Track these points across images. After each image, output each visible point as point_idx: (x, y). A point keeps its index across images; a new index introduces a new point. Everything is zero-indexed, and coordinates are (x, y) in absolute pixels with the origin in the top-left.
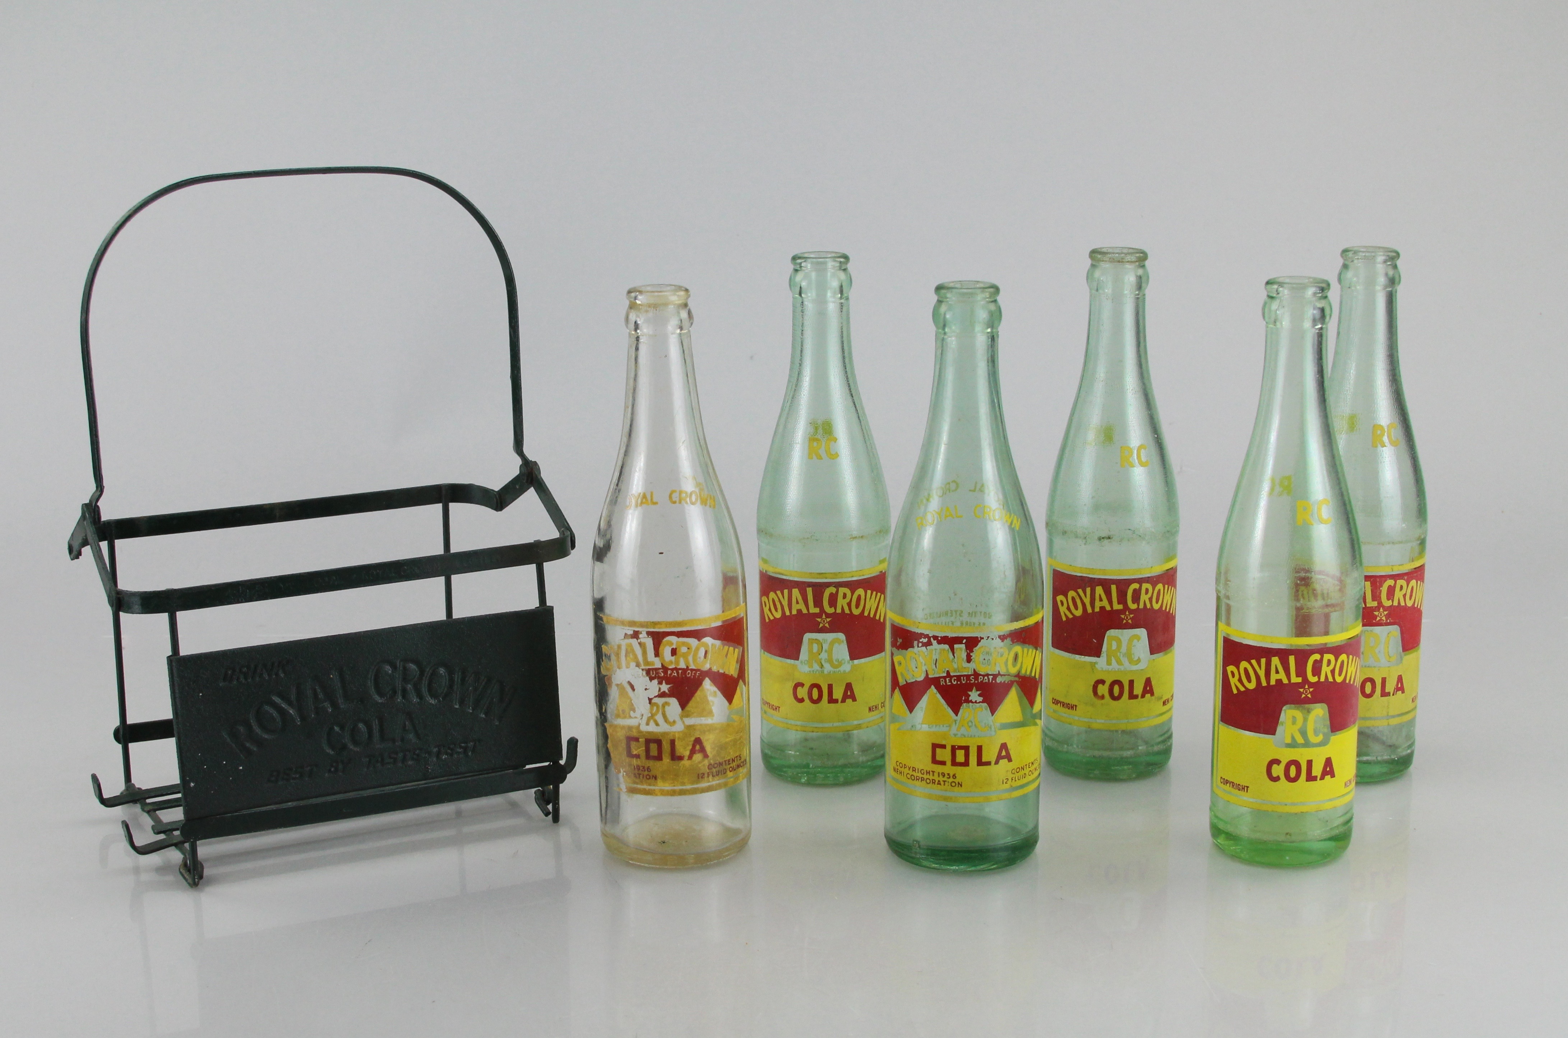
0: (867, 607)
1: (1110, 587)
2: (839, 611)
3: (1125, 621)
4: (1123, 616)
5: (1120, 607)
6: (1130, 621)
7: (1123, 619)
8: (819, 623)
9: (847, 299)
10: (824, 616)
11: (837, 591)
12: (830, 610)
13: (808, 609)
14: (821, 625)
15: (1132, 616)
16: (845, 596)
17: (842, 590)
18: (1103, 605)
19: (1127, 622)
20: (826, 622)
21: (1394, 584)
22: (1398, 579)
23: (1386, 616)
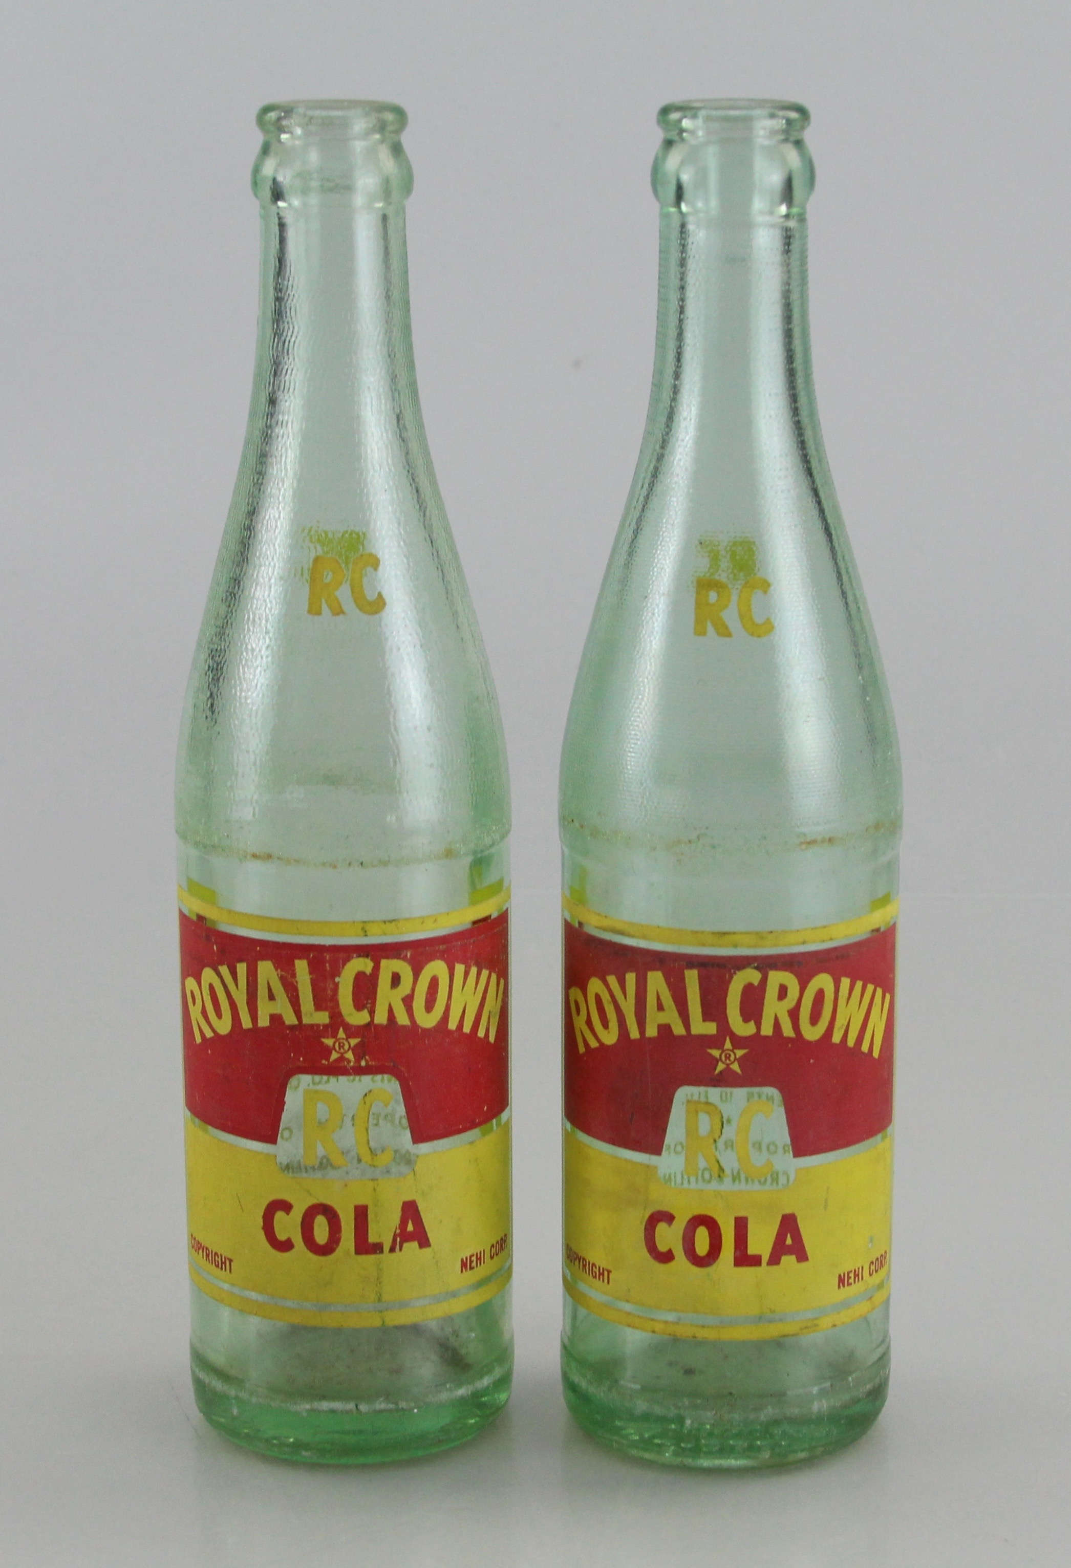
0: (840, 1022)
2: (767, 1030)
8: (716, 1061)
9: (802, 219)
10: (728, 1045)
11: (764, 981)
12: (744, 1029)
13: (687, 1024)
14: (721, 1067)
16: (783, 992)
17: (777, 978)
20: (732, 1058)
21: (376, 968)
22: (387, 957)
23: (354, 1049)
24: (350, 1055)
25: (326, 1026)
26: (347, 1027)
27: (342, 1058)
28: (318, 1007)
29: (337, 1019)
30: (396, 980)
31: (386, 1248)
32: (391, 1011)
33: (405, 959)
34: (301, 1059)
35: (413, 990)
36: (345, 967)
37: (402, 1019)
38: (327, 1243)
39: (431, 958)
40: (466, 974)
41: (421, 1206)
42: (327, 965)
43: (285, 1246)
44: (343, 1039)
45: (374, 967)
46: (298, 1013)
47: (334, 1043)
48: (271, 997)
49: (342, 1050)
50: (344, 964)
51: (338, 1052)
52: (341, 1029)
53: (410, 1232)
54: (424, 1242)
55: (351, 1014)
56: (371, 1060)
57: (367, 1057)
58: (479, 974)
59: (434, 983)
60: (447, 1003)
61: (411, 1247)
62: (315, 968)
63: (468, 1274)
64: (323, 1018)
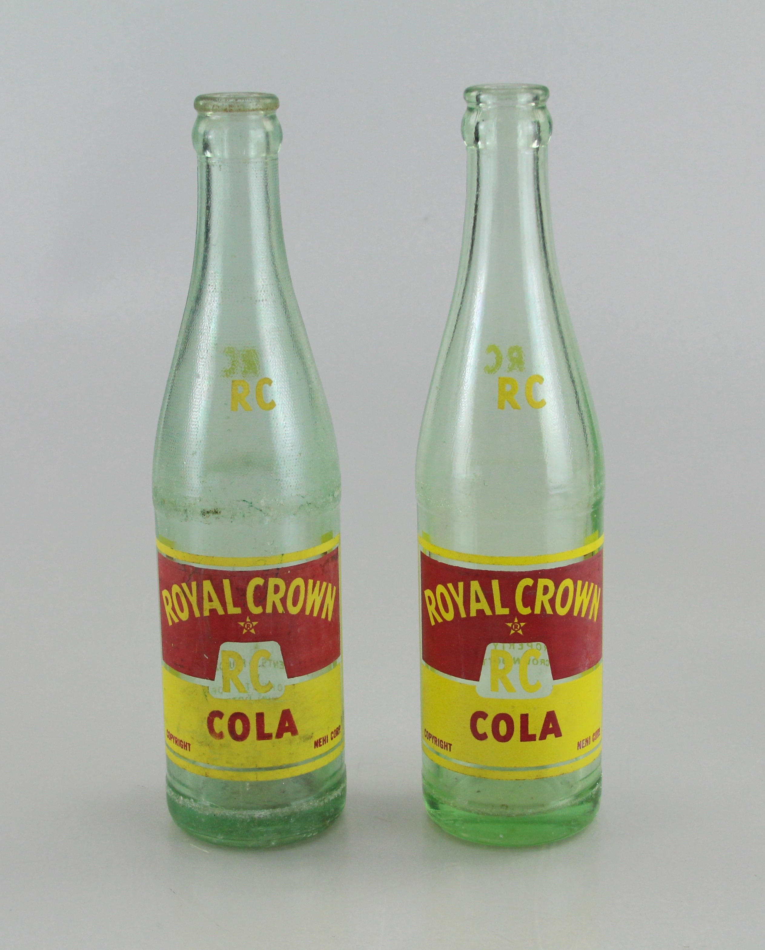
1: (222, 582)
3: (245, 631)
6: (253, 631)
15: (255, 623)
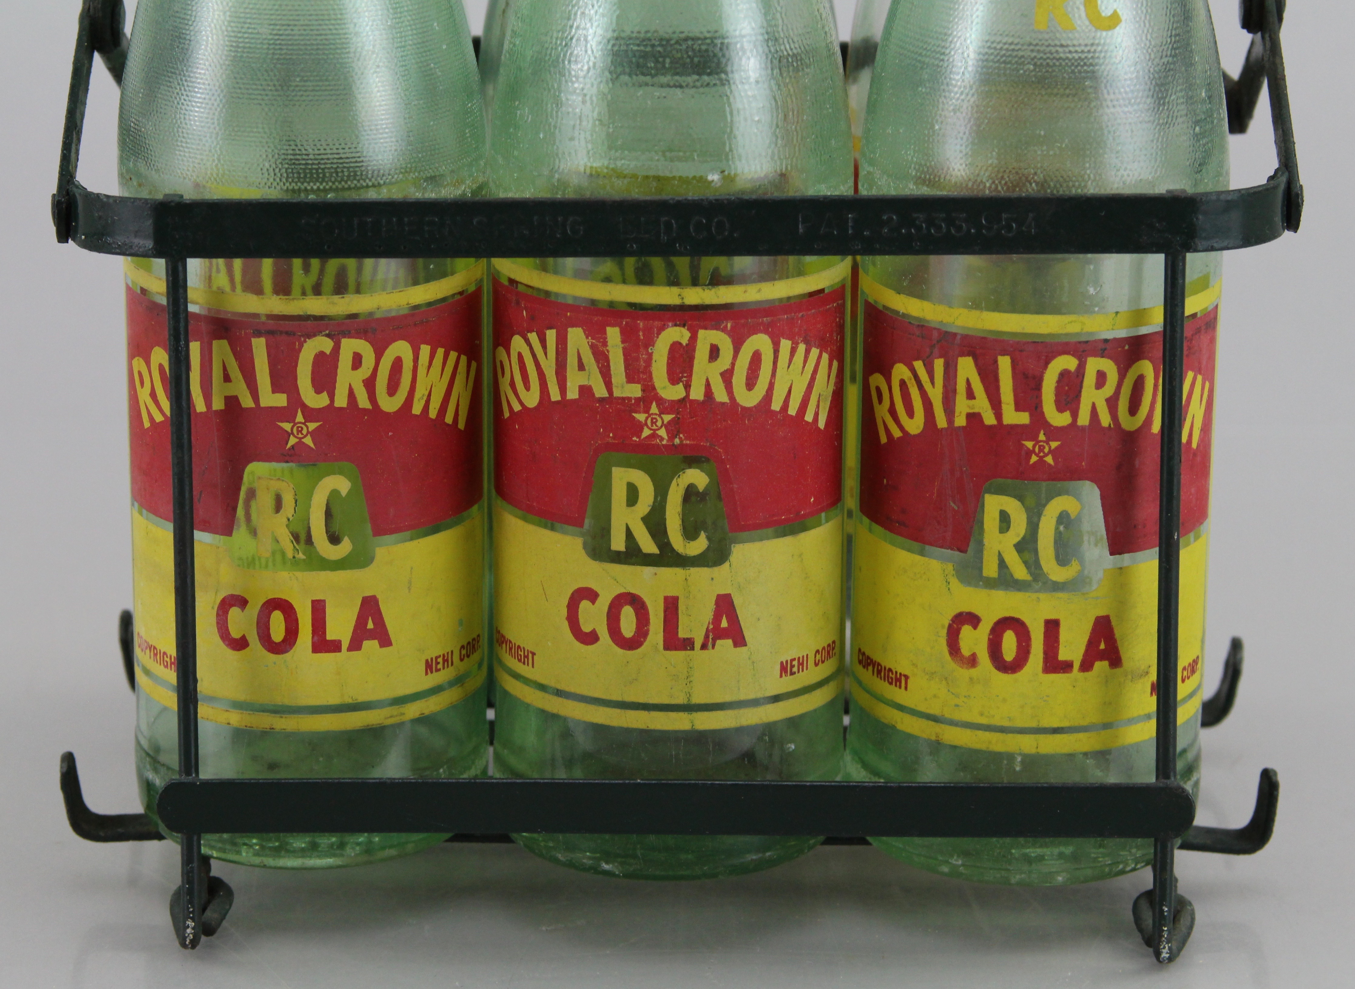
0: (421, 394)
2: (341, 401)
4: (1029, 444)
5: (1023, 418)
7: (1029, 453)
8: (288, 435)
10: (300, 417)
11: (337, 350)
12: (316, 401)
13: (256, 396)
14: (292, 441)
16: (357, 362)
17: (351, 345)
18: (976, 410)
19: (1041, 461)
20: (305, 431)
21: (693, 338)
22: (706, 328)
23: (667, 426)
24: (663, 433)
25: (638, 400)
26: (660, 401)
27: (654, 436)
28: (631, 379)
29: (650, 394)
30: (714, 352)
31: (698, 645)
32: (708, 385)
33: (724, 330)
34: (611, 435)
35: (733, 365)
36: (660, 336)
37: (721, 396)
38: (634, 636)
39: (754, 330)
40: (793, 351)
41: (737, 601)
42: (641, 333)
43: (590, 638)
44: (656, 414)
45: (690, 338)
46: (608, 385)
47: (647, 418)
48: (581, 367)
49: (654, 427)
50: (659, 334)
51: (651, 429)
52: (654, 404)
53: (724, 628)
54: (739, 641)
55: (665, 388)
56: (686, 439)
57: (681, 436)
58: (807, 352)
59: (756, 358)
60: (771, 380)
61: (725, 644)
62: (627, 335)
63: (788, 679)
64: (635, 391)
